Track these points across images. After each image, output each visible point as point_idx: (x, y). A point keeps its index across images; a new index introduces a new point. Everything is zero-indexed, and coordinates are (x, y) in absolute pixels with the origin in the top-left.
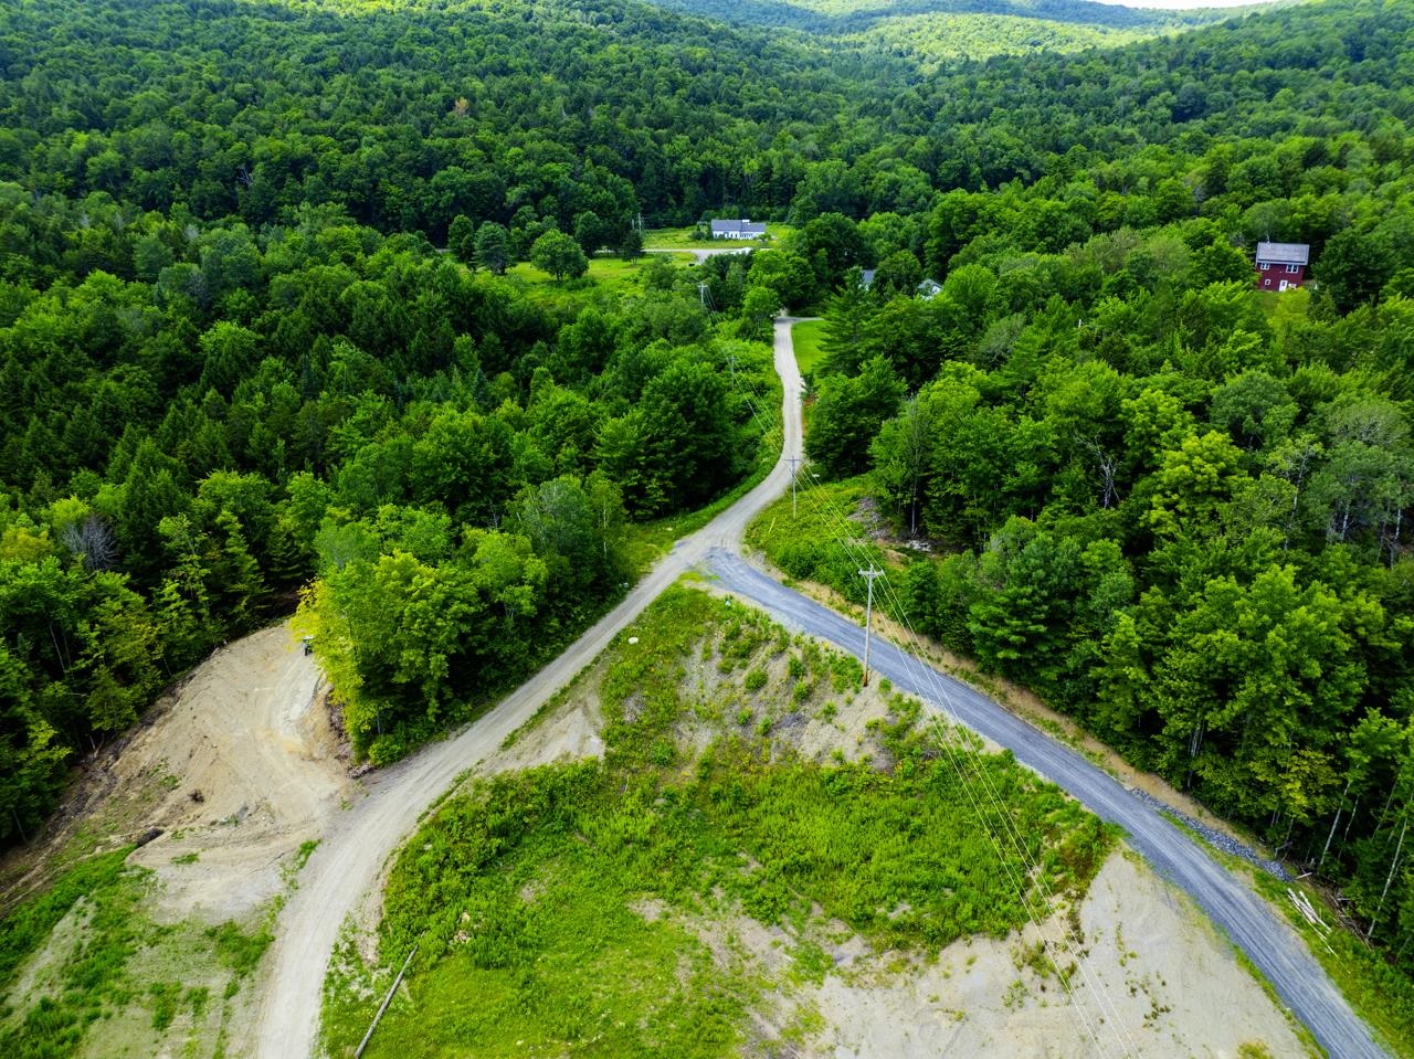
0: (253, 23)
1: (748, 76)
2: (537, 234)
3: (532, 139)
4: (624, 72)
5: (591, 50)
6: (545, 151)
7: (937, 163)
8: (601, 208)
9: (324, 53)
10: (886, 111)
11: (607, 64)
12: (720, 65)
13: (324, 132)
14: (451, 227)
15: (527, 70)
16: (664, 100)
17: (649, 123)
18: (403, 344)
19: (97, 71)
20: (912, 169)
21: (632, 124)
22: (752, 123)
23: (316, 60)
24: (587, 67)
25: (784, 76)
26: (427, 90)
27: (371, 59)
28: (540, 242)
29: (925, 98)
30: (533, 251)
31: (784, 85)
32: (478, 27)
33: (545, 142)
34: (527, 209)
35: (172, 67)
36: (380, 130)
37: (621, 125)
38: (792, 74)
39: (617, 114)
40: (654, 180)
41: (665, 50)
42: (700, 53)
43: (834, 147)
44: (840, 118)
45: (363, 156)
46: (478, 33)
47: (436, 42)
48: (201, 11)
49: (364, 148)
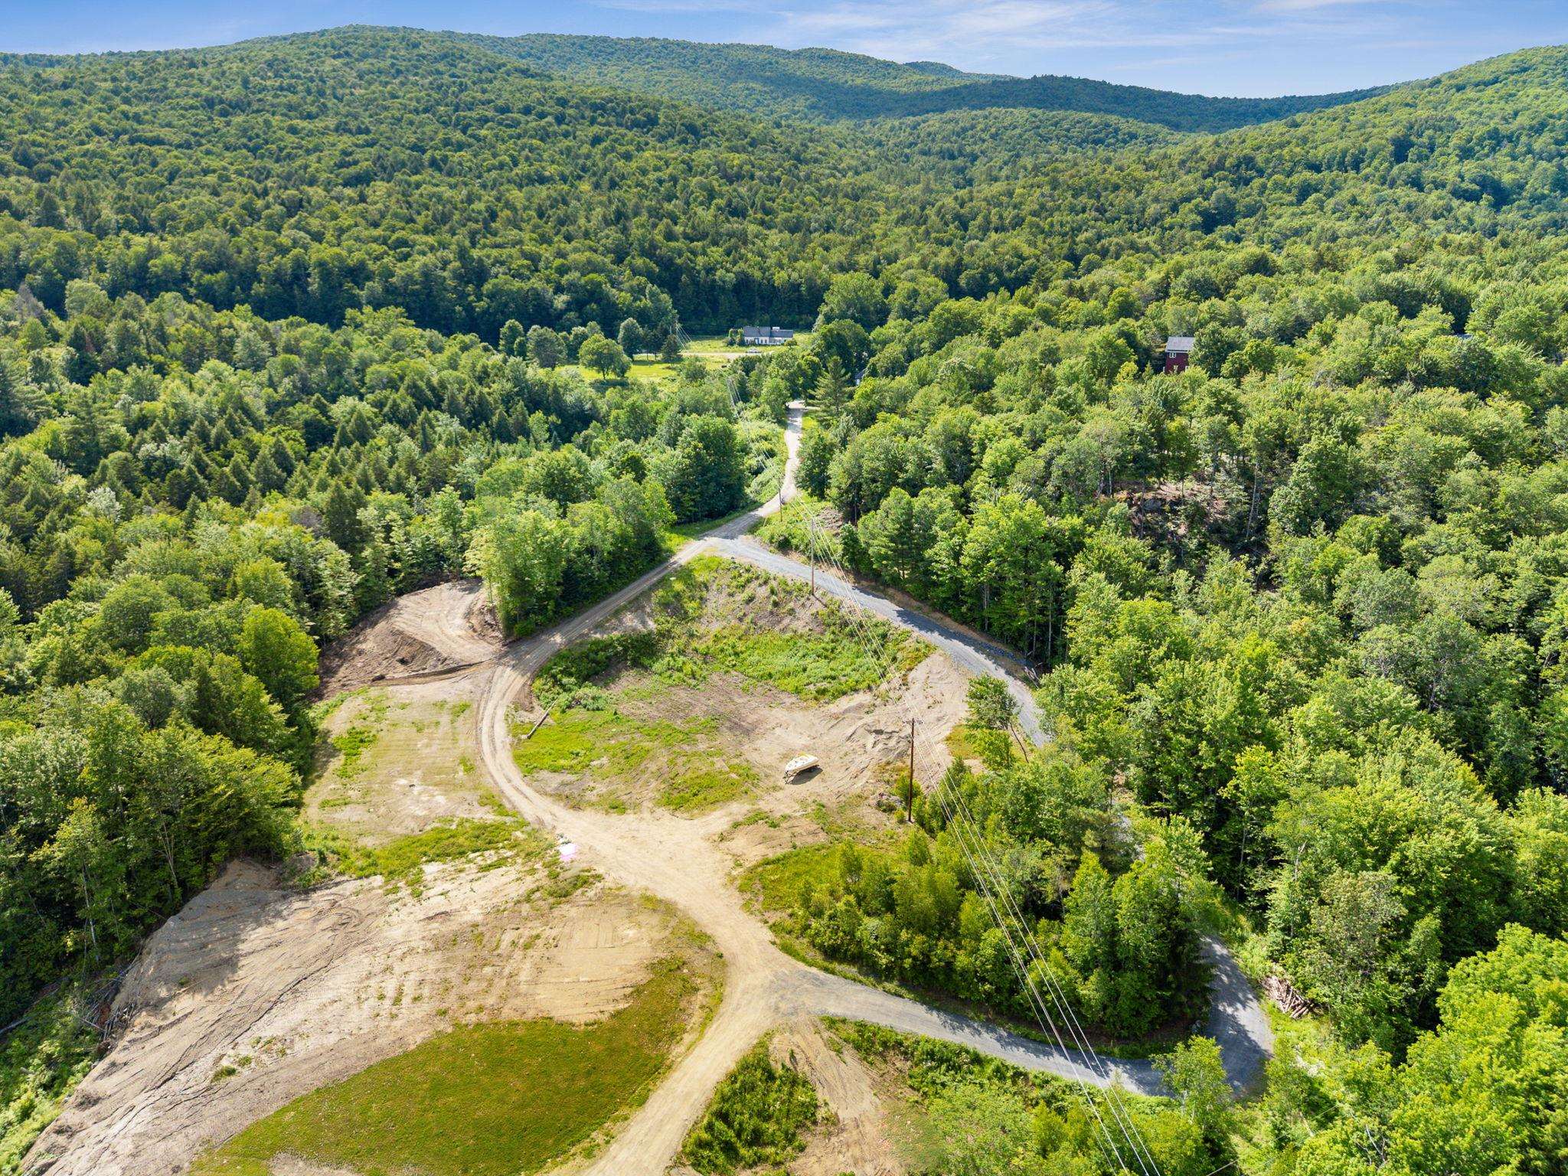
0: (275, 121)
1: (786, 185)
2: (585, 337)
3: (576, 250)
4: (660, 182)
5: (628, 157)
6: (589, 262)
7: (959, 272)
8: (643, 317)
9: (357, 157)
10: (922, 220)
11: (644, 172)
12: (758, 173)
13: (375, 240)
14: (503, 330)
15: (564, 179)
16: (700, 210)
17: (686, 236)
18: (486, 419)
19: (122, 170)
20: (932, 279)
21: (670, 236)
22: (787, 235)
23: (349, 165)
24: (623, 177)
25: (824, 183)
26: (470, 200)
27: (404, 165)
28: (587, 346)
29: (962, 206)
30: (582, 352)
31: (824, 191)
32: (510, 131)
33: (587, 254)
34: (572, 315)
35: (198, 168)
36: (430, 239)
37: (659, 238)
38: (832, 180)
39: (655, 226)
40: (690, 290)
41: (702, 156)
42: (736, 159)
43: (862, 259)
44: (877, 229)
45: (417, 265)
46: (511, 137)
47: (470, 146)
48: (218, 107)
49: (416, 257)
